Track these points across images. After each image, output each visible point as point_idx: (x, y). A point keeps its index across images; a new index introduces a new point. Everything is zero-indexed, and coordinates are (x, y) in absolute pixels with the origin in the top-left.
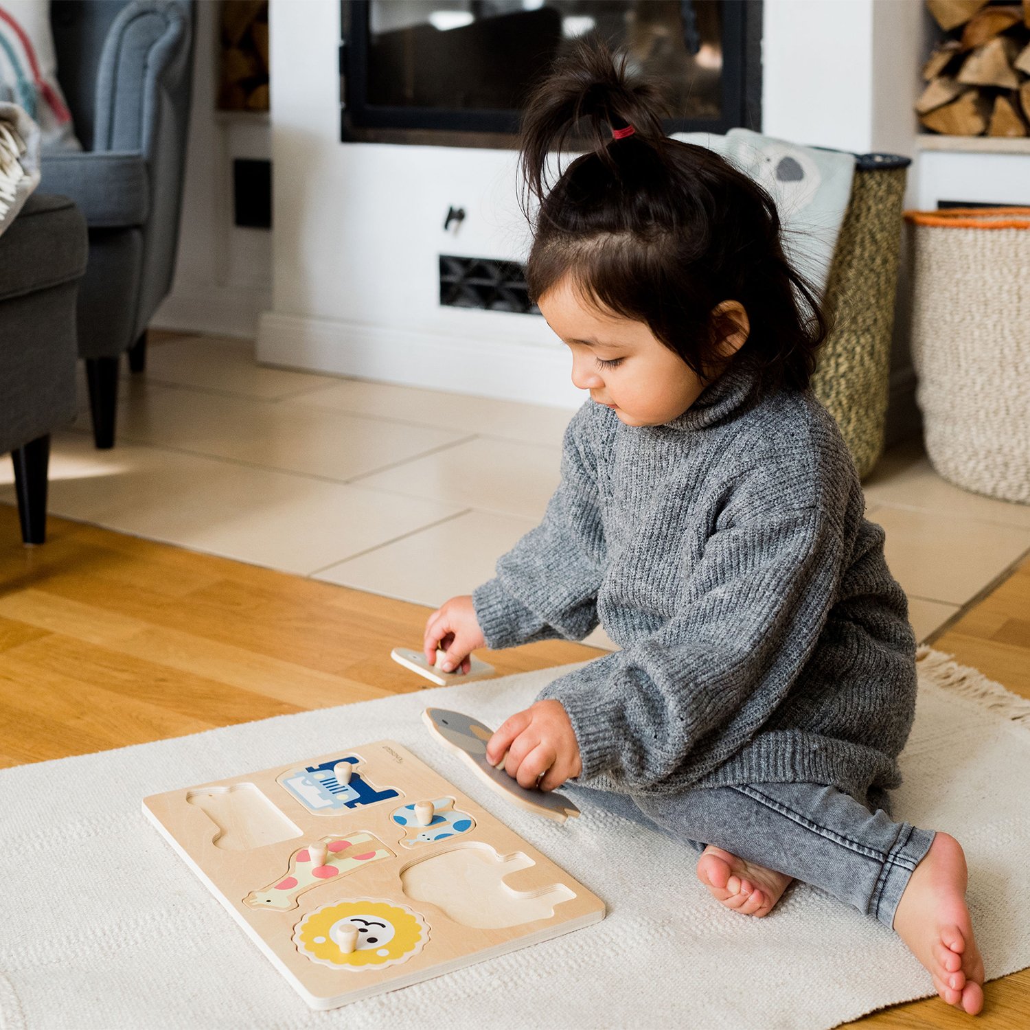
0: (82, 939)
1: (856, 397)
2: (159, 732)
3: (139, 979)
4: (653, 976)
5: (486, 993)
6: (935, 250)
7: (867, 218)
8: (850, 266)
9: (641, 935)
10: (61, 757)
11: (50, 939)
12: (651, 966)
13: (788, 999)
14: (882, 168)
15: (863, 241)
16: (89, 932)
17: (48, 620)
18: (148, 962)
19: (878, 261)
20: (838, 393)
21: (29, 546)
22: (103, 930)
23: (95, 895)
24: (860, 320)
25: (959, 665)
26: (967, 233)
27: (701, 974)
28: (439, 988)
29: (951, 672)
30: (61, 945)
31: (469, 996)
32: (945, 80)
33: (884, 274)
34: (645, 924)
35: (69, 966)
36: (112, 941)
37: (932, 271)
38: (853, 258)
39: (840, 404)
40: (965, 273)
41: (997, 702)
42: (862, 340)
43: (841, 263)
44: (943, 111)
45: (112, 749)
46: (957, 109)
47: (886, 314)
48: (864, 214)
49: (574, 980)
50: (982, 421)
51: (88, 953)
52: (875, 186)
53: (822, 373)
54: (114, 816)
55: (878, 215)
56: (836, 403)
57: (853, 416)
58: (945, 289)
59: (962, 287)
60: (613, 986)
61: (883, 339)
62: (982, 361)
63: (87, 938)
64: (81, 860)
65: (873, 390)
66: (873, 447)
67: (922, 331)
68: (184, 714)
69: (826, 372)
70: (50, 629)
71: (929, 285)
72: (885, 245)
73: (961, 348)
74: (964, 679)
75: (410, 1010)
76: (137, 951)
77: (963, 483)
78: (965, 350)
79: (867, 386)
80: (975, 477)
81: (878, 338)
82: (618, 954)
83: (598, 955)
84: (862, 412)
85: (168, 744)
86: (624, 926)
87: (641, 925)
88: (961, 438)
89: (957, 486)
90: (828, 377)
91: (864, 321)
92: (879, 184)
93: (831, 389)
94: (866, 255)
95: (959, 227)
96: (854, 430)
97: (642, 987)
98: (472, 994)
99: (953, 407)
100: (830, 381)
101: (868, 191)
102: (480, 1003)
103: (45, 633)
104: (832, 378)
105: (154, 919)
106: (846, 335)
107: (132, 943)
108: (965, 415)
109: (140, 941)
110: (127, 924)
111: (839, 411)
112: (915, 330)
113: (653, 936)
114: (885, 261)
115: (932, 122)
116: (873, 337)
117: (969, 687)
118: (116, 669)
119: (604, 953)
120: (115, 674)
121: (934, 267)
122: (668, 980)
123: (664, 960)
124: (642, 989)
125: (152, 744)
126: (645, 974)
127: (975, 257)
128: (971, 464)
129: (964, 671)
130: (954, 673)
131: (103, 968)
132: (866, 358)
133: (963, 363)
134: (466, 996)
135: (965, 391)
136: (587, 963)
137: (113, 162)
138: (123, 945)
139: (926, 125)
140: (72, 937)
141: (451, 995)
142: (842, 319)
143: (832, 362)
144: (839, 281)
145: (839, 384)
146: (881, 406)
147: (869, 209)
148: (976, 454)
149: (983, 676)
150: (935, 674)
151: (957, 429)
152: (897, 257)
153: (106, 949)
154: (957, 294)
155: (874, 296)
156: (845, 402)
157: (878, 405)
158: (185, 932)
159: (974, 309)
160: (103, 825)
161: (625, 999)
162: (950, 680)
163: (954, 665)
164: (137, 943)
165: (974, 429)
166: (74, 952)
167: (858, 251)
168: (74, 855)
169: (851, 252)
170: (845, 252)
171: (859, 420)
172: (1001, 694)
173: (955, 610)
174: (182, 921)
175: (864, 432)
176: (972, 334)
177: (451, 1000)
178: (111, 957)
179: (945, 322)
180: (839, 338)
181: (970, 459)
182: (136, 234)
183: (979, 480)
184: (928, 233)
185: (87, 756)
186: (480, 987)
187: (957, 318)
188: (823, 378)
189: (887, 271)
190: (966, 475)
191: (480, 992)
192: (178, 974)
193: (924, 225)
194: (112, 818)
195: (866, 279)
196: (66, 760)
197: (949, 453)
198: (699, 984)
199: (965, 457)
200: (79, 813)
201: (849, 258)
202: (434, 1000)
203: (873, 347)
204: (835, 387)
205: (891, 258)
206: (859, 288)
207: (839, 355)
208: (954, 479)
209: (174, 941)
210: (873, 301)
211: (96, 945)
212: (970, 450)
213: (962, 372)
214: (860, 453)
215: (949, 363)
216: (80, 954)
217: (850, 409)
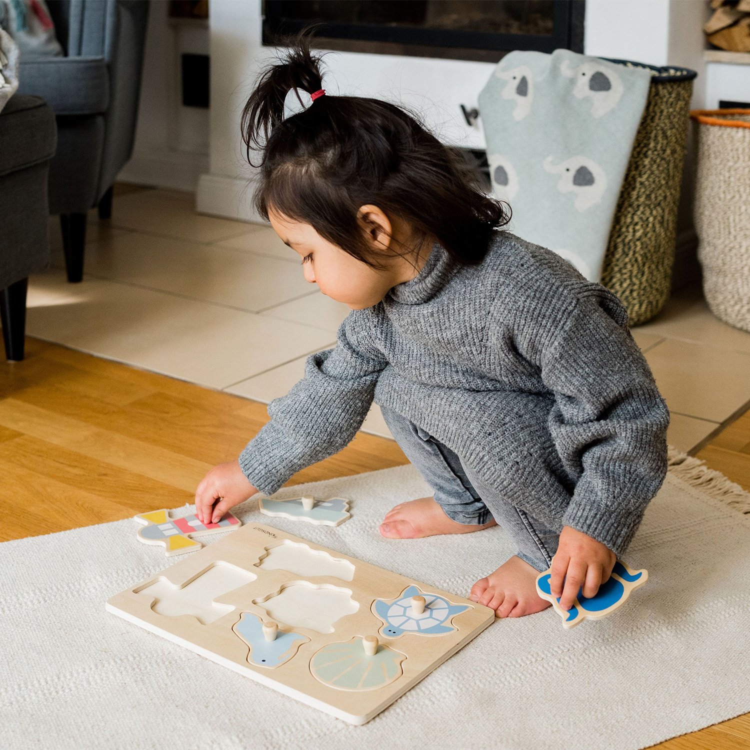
0: (30, 687)
1: (649, 255)
2: (98, 517)
3: (71, 722)
4: (459, 721)
5: (333, 734)
6: (713, 143)
7: (660, 119)
8: (646, 156)
9: (452, 688)
10: (22, 538)
11: (6, 687)
12: (458, 713)
13: (561, 742)
14: (673, 80)
15: (656, 136)
16: (35, 682)
17: (21, 424)
18: (78, 707)
19: (668, 152)
20: (635, 252)
21: (11, 362)
22: (46, 679)
23: (42, 651)
24: (653, 196)
25: (708, 468)
26: (737, 132)
27: (496, 721)
28: (297, 730)
29: (702, 473)
30: (14, 691)
31: (319, 736)
32: (728, 8)
33: (672, 161)
34: (455, 679)
35: (19, 709)
36: (52, 689)
37: (710, 159)
38: (649, 149)
39: (636, 260)
40: (736, 162)
41: (734, 500)
42: (654, 212)
43: (639, 153)
44: (725, 32)
45: (61, 531)
46: (736, 30)
47: (674, 192)
48: (657, 117)
49: (399, 724)
50: (746, 275)
51: (34, 698)
52: (667, 94)
53: (623, 237)
54: (59, 587)
55: (669, 117)
56: (633, 260)
57: (646, 269)
58: (720, 174)
59: (733, 172)
60: (428, 728)
61: (671, 210)
62: (747, 229)
63: (33, 686)
64: (32, 622)
65: (662, 250)
66: (661, 293)
67: (702, 204)
68: (120, 503)
69: (626, 236)
70: (22, 431)
71: (708, 170)
72: (674, 139)
73: (731, 219)
74: (711, 479)
75: (274, 748)
76: (71, 697)
77: (731, 321)
78: (734, 221)
79: (657, 247)
80: (739, 318)
81: (667, 211)
82: (434, 703)
83: (419, 704)
84: (653, 267)
85: (104, 527)
86: (440, 681)
87: (452, 681)
88: (730, 287)
89: (726, 323)
90: (627, 240)
91: (656, 198)
92: (670, 93)
93: (629, 249)
94: (659, 147)
95: (732, 126)
96: (647, 280)
97: (451, 730)
98: (322, 735)
99: (724, 264)
100: (629, 243)
101: (661, 98)
102: (327, 742)
103: (19, 434)
104: (631, 240)
105: (85, 672)
106: (641, 209)
107: (67, 691)
108: (733, 270)
109: (74, 689)
110: (65, 676)
111: (635, 266)
112: (697, 203)
113: (461, 689)
114: (674, 152)
115: (717, 41)
116: (663, 210)
117: (714, 487)
118: (69, 466)
119: (424, 702)
120: (69, 469)
121: (712, 156)
122: (471, 725)
123: (468, 708)
124: (450, 732)
125: (91, 527)
126: (454, 719)
127: (744, 149)
128: (737, 308)
129: (712, 473)
130: (703, 475)
131: (45, 711)
132: (657, 226)
133: (732, 230)
134: (317, 736)
135: (734, 251)
136: (410, 711)
137: (82, 65)
138: (61, 692)
139: (711, 43)
140: (22, 685)
141: (306, 735)
142: (638, 197)
143: (631, 230)
144: (637, 168)
145: (636, 246)
146: (669, 261)
147: (662, 112)
148: (741, 300)
149: (726, 478)
150: (689, 475)
151: (727, 280)
152: (683, 148)
153: (48, 695)
154: (729, 177)
155: (664, 178)
156: (640, 259)
157: (666, 262)
158: (108, 682)
159: (742, 189)
160: (50, 594)
161: (437, 740)
162: (700, 481)
163: (704, 468)
164: (71, 690)
165: (739, 281)
166: (23, 697)
167: (652, 145)
168: (27, 618)
169: (647, 145)
170: (642, 145)
171: (651, 273)
172: (738, 493)
173: (716, 426)
174: (106, 673)
175: (655, 282)
176: (740, 208)
177: (305, 740)
178: (51, 701)
179: (720, 199)
180: (636, 211)
181: (736, 303)
182: (100, 120)
183: (742, 320)
184: (708, 130)
185: (41, 537)
186: (328, 729)
187: (729, 197)
188: (623, 241)
189: (675, 159)
190: (733, 316)
191: (328, 733)
192: (100, 718)
193: (706, 123)
194: (57, 588)
195: (659, 166)
196: (25, 540)
197: (720, 298)
198: (494, 729)
199: (732, 302)
200: (33, 584)
201: (645, 149)
202: (292, 739)
203: (663, 217)
204: (633, 248)
205: (678, 149)
206: (652, 173)
207: (636, 224)
208: (724, 318)
209: (99, 689)
210: (663, 182)
211: (40, 692)
212: (736, 297)
213: (732, 237)
214: (651, 298)
215: (722, 230)
216: (28, 699)
217: (644, 265)
